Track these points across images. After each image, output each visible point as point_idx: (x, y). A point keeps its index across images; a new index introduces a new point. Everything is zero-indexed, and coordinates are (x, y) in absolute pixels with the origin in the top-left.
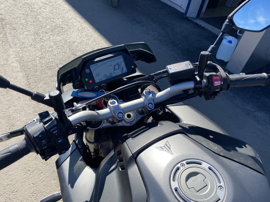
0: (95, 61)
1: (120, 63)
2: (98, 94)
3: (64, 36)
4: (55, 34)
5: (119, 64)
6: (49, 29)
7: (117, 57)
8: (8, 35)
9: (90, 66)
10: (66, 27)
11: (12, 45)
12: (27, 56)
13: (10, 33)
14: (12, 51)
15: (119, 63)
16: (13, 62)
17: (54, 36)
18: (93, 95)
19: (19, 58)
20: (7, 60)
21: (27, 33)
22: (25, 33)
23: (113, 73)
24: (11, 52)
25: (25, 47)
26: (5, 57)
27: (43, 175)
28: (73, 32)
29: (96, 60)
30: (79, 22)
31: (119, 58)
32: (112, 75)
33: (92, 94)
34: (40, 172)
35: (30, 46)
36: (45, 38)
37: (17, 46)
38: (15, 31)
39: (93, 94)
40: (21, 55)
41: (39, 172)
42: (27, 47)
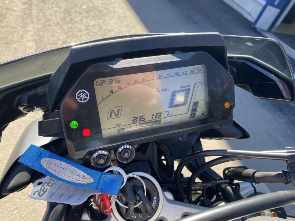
0: (115, 67)
1: (191, 88)
2: (100, 178)
3: (100, 21)
4: (90, 16)
5: (189, 89)
6: (84, 9)
7: (188, 69)
8: (34, 8)
9: (95, 83)
10: (105, 11)
11: (34, 20)
12: (48, 36)
13: (37, 6)
14: (32, 27)
15: (189, 86)
16: (29, 41)
17: (87, 18)
18: (84, 177)
19: (37, 38)
20: (22, 37)
21: (57, 9)
22: (54, 9)
23: (164, 115)
24: (30, 28)
25: (49, 25)
26: (21, 32)
27: (17, 213)
28: (112, 18)
29: (119, 63)
30: (123, 8)
31: (193, 72)
32: (160, 121)
33: (82, 173)
34: (15, 207)
35: (56, 26)
36: (76, 19)
37: (40, 22)
38: (43, 4)
39: (86, 175)
40: (41, 34)
41: (12, 208)
42: (51, 26)
